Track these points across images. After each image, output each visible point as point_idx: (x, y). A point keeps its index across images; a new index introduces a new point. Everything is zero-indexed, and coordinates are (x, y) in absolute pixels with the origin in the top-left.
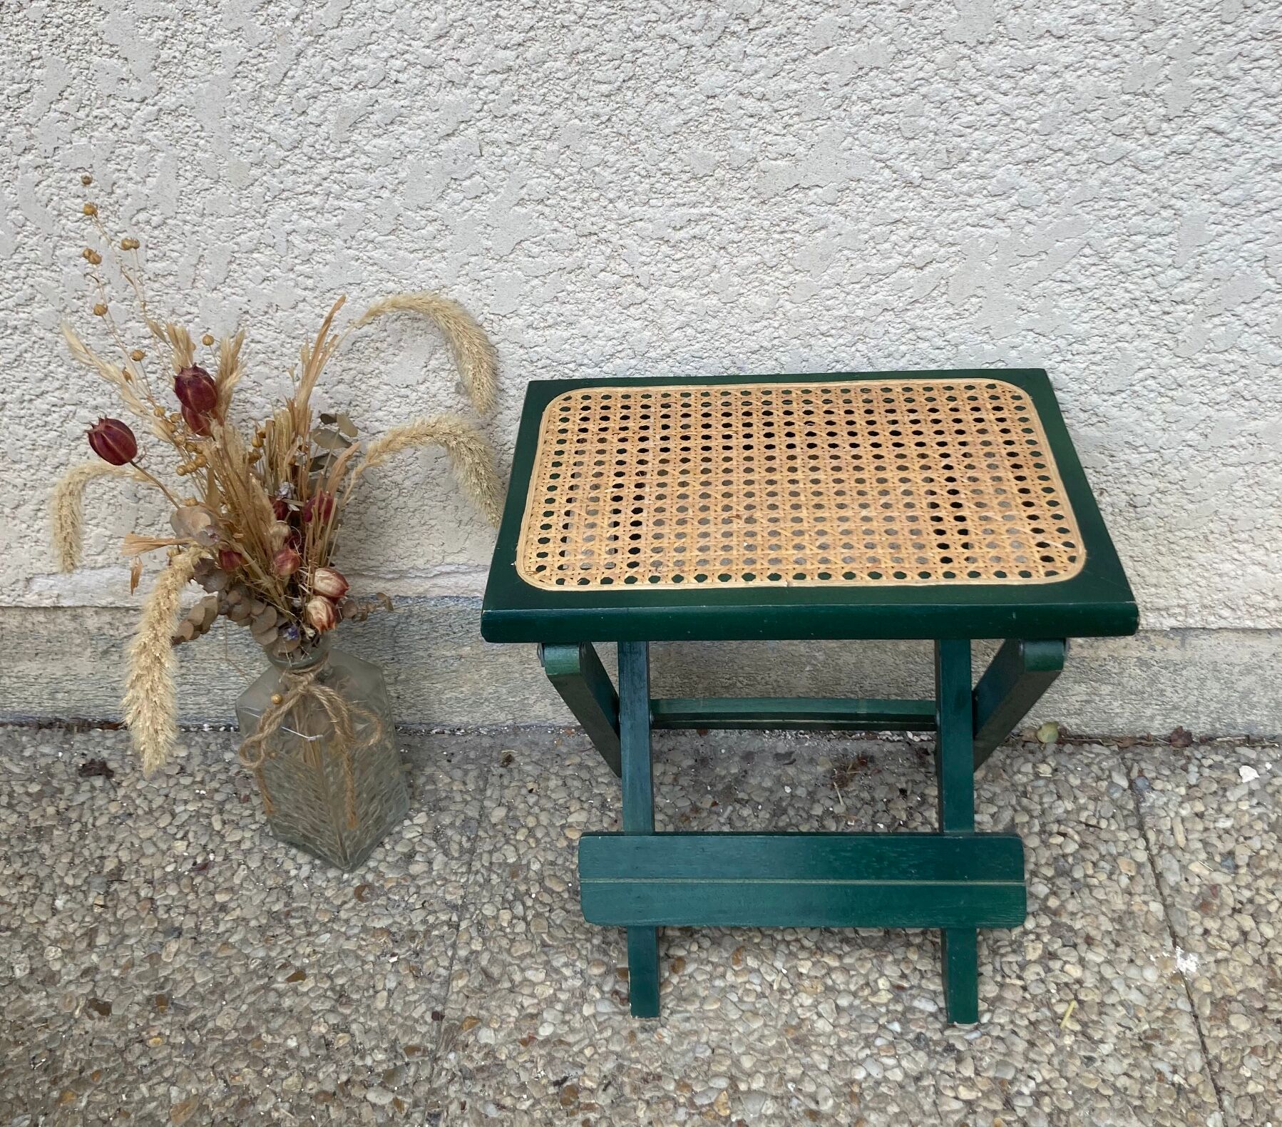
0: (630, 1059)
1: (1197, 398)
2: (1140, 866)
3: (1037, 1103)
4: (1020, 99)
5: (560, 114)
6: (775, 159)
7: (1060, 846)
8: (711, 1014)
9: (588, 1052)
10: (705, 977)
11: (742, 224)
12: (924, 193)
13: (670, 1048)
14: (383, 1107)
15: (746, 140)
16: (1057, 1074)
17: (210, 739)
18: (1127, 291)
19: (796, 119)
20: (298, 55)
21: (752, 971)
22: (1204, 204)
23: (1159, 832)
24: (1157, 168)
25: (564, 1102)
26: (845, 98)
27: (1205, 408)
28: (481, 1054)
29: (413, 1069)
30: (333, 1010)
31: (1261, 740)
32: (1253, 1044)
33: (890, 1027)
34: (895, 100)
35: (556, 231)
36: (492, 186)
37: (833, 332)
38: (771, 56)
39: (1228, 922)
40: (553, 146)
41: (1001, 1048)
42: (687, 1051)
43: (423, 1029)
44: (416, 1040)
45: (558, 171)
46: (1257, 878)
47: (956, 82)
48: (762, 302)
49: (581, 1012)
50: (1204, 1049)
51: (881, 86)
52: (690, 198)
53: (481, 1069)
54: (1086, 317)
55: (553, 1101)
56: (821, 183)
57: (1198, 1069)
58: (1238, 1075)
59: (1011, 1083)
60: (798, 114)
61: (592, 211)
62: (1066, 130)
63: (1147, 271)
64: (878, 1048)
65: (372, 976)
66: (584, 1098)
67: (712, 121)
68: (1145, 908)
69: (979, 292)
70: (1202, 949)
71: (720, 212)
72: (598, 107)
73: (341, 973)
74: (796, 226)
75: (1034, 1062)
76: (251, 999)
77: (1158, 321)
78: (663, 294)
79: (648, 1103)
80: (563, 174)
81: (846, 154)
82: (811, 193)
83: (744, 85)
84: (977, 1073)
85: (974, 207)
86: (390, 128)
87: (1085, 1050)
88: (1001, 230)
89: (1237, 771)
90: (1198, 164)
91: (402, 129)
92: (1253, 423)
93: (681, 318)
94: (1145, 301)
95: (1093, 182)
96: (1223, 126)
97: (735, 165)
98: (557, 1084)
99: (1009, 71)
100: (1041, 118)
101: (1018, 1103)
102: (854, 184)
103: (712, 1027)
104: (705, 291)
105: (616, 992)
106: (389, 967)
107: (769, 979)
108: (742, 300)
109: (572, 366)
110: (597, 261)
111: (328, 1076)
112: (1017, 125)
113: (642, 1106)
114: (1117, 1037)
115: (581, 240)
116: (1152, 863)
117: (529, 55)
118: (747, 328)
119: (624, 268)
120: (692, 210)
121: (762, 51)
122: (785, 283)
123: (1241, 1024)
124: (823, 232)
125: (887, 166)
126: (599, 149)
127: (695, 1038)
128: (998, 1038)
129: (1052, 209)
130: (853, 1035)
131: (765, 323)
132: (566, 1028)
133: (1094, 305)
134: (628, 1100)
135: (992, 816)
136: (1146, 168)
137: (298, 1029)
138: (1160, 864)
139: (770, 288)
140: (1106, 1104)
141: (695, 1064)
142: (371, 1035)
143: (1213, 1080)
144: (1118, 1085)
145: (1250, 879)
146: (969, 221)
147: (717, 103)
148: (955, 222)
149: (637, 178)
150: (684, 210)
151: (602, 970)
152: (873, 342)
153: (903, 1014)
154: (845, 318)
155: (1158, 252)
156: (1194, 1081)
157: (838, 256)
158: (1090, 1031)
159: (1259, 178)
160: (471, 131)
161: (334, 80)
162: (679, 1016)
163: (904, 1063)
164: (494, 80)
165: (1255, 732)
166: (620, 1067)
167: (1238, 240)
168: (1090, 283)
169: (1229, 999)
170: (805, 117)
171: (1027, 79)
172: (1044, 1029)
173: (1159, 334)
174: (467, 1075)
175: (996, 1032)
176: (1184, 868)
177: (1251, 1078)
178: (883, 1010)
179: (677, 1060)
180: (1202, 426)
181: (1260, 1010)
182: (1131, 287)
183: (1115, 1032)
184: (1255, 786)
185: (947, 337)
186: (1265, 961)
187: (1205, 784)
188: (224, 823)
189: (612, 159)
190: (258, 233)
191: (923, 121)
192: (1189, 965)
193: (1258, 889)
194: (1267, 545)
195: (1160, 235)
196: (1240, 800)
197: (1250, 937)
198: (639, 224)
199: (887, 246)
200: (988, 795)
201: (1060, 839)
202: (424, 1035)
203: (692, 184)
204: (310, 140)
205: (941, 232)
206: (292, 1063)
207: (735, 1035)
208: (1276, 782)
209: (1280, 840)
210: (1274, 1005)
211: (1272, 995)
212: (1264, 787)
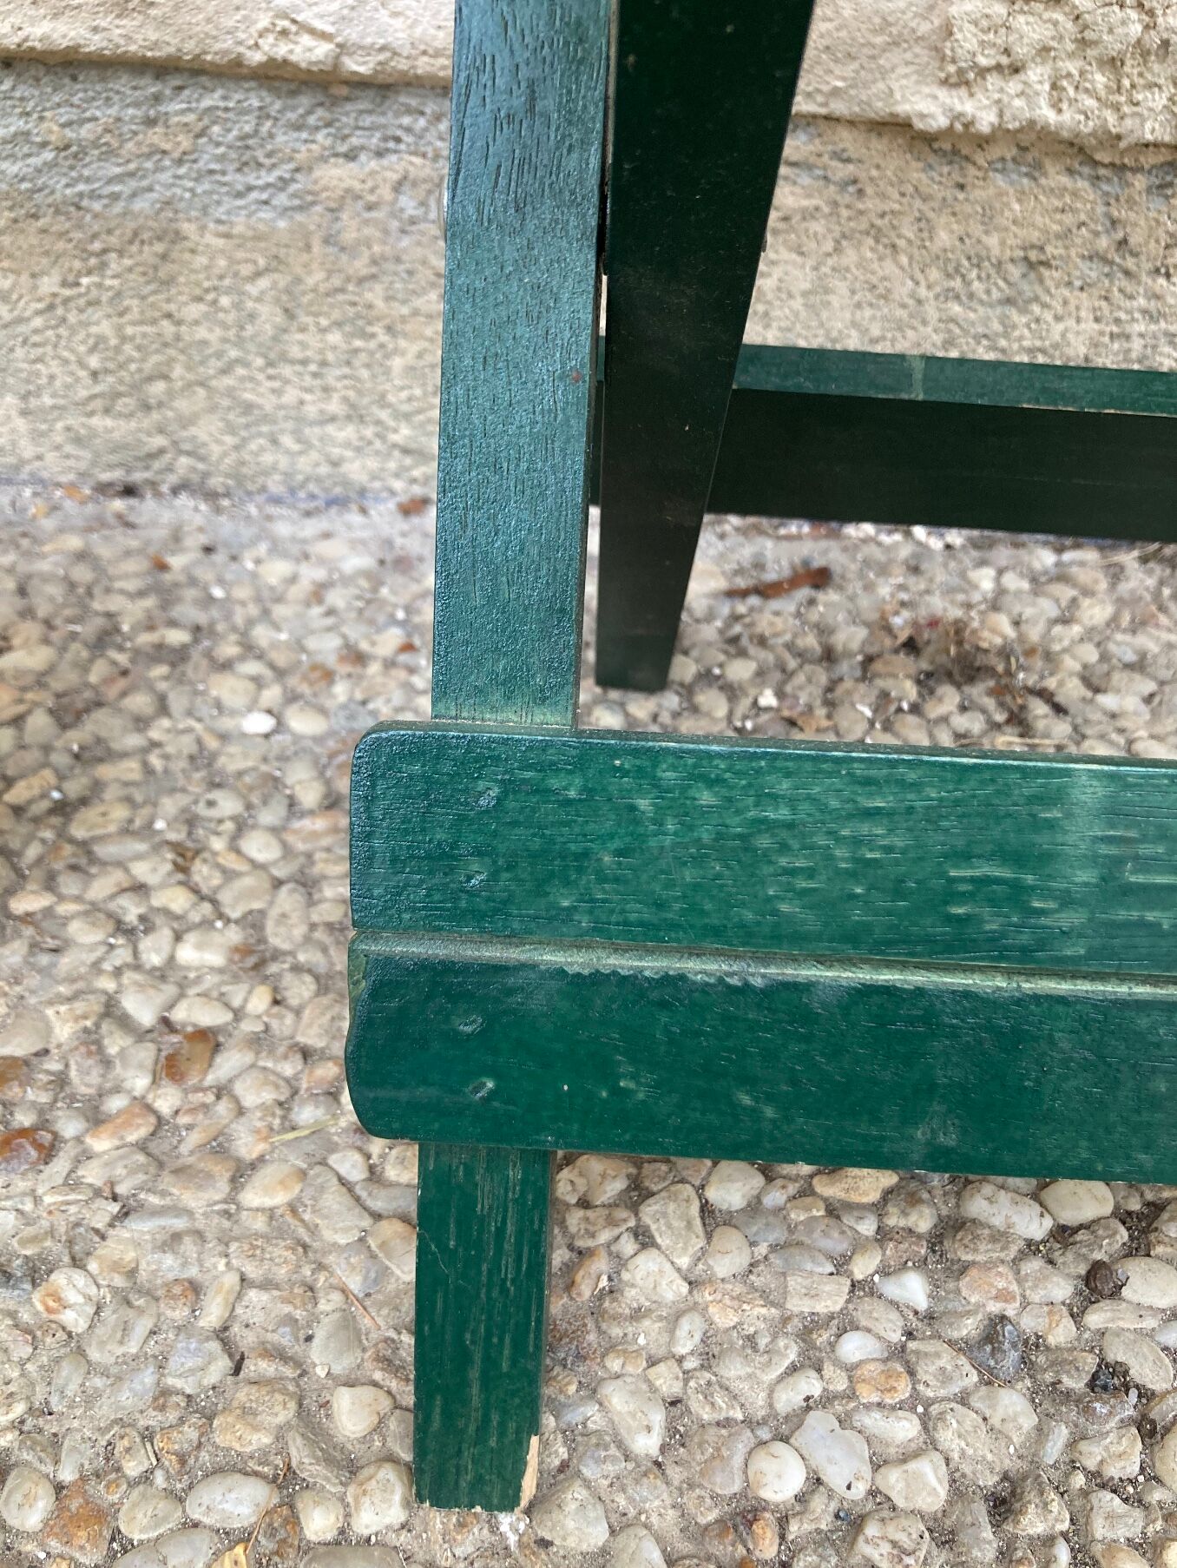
8: (259, 1224)
10: (268, 1096)
13: (75, 1346)
33: (891, 1288)
64: (851, 1369)
103: (252, 1271)
127: (179, 1313)
130: (757, 1315)
141: (153, 1419)
153: (936, 1240)
162: (140, 1227)
163: (947, 1437)
178: (867, 1227)
179: (90, 1399)
207: (329, 1303)
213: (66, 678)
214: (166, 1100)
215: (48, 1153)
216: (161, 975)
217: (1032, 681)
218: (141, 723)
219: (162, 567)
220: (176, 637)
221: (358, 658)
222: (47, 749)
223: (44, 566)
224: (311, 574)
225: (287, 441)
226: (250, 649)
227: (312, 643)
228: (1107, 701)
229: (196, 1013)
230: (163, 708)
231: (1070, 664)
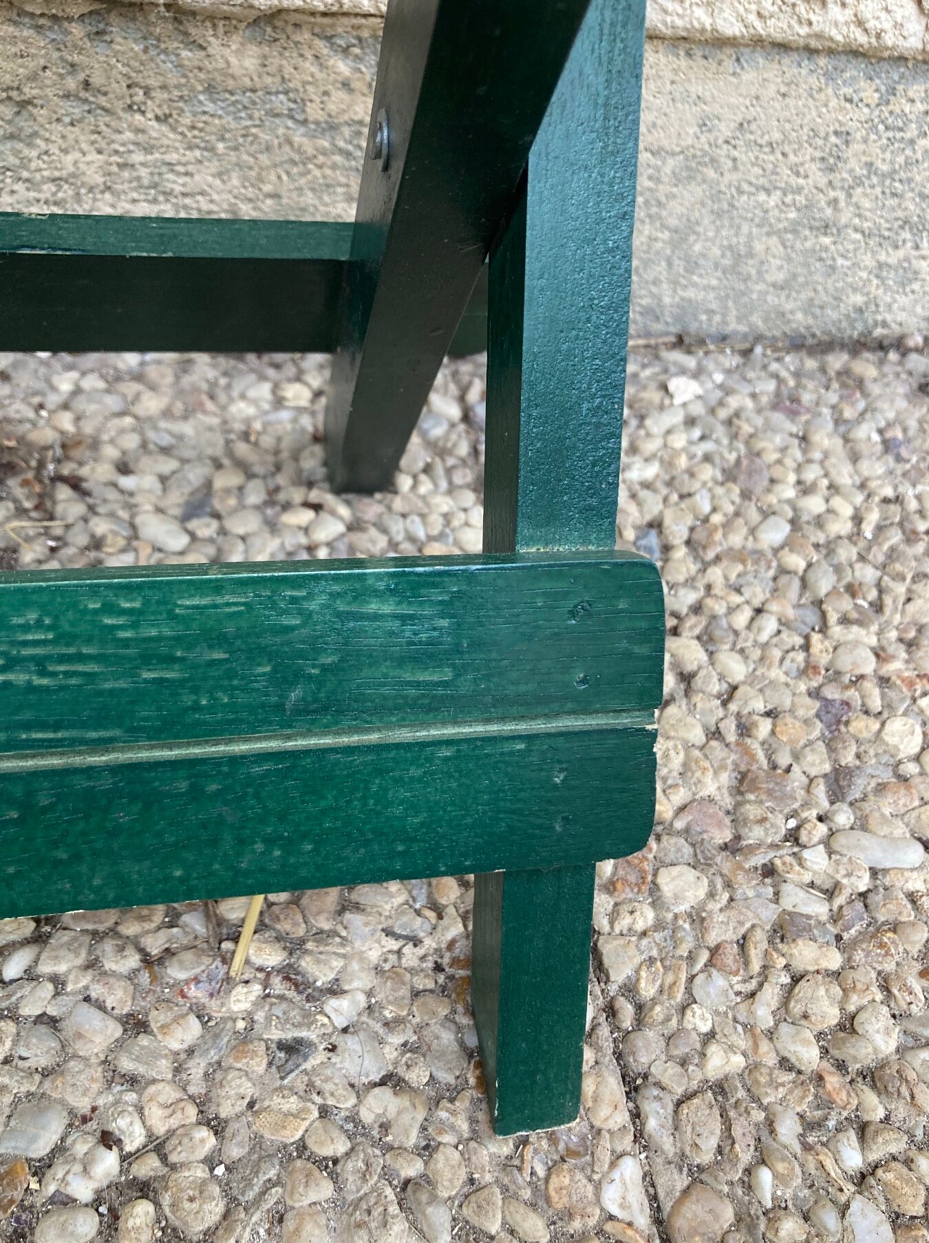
7: (306, 530)
16: (192, 1112)
31: (702, 342)
32: (713, 938)
41: (40, 1051)
46: (705, 567)
58: (680, 1030)
59: (41, 1169)
75: (133, 1081)
87: (285, 1022)
89: (664, 388)
114: (378, 970)
128: (43, 1019)
135: (163, 479)
140: (324, 1190)
143: (619, 1056)
144: (367, 1116)
145: (693, 568)
158: (306, 964)
165: (693, 327)
172: (182, 975)
175: (36, 1001)
177: (710, 1036)
181: (725, 847)
183: (374, 955)
184: (698, 409)
186: (730, 730)
193: (709, 587)
196: (669, 432)
197: (698, 682)
200: (166, 440)
201: (307, 516)
208: (734, 402)
209: (746, 495)
210: (754, 835)
211: (752, 811)
212: (712, 411)
217: (66, 470)
228: (127, 482)
231: (110, 452)
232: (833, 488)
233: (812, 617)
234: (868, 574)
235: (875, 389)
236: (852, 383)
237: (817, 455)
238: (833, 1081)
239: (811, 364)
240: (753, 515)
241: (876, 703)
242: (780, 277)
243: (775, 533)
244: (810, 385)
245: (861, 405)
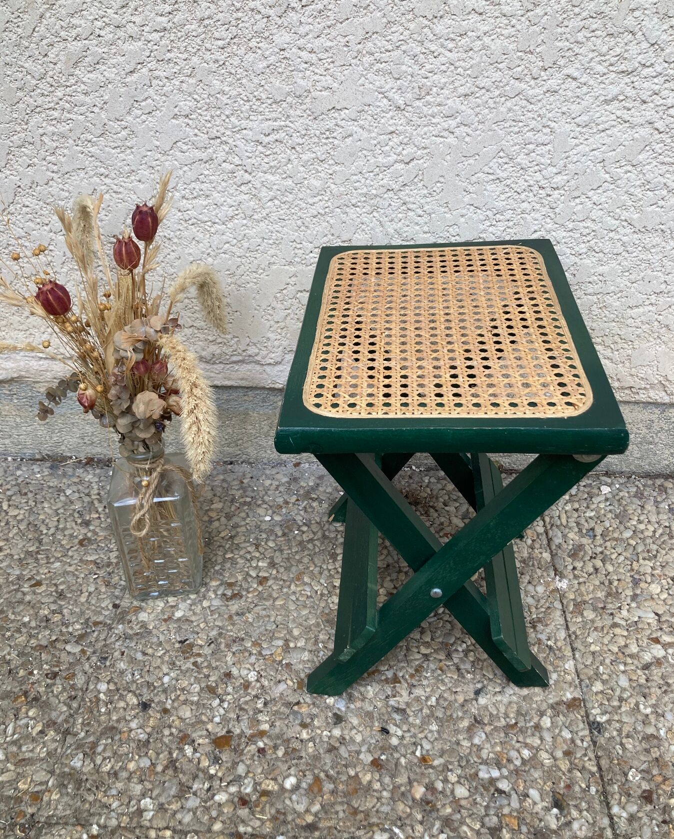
0: (227, 631)
1: (568, 251)
2: (538, 535)
3: (466, 655)
4: (459, 54)
5: (195, 59)
6: (321, 91)
8: (279, 607)
9: (202, 626)
10: (278, 587)
11: (304, 132)
12: (407, 114)
13: (251, 624)
14: (74, 654)
15: (304, 78)
17: (10, 464)
18: (526, 181)
19: (332, 65)
20: (41, 17)
21: (306, 584)
22: (567, 125)
23: (551, 518)
24: (539, 101)
25: (183, 652)
26: (359, 52)
27: (573, 258)
28: (138, 626)
29: (96, 633)
30: (55, 602)
31: (614, 474)
32: (595, 625)
34: (388, 54)
35: (196, 135)
36: (158, 106)
37: (359, 204)
38: (316, 24)
39: (587, 562)
40: (192, 81)
41: (449, 626)
42: (261, 626)
43: (107, 613)
44: (101, 618)
45: (196, 96)
46: (606, 541)
47: (422, 43)
48: (317, 183)
49: (201, 604)
50: (567, 628)
51: (379, 44)
52: (274, 115)
53: (137, 634)
54: (503, 197)
55: (177, 651)
56: (348, 107)
57: (562, 638)
58: (586, 641)
59: (452, 645)
60: (333, 62)
61: (217, 123)
62: (486, 75)
63: (536, 168)
65: (81, 585)
66: (195, 650)
67: (283, 66)
68: (540, 556)
69: (442, 180)
70: (571, 577)
71: (291, 125)
72: (218, 55)
73: (61, 583)
74: (335, 134)
75: (466, 634)
76: (6, 596)
77: (544, 201)
78: (260, 177)
79: (234, 653)
80: (199, 98)
81: (361, 88)
82: (342, 113)
83: (301, 42)
84: (432, 639)
85: (436, 124)
86: (97, 67)
88: (451, 140)
89: (600, 488)
90: (562, 99)
91: (104, 68)
92: (601, 268)
93: (271, 193)
94: (535, 188)
95: (503, 109)
96: (575, 74)
97: (298, 94)
98: (180, 642)
99: (452, 36)
100: (471, 67)
101: (455, 655)
102: (366, 108)
103: (278, 613)
104: (284, 176)
105: (224, 595)
106: (92, 580)
107: (316, 588)
108: (306, 182)
109: (209, 223)
110: (221, 155)
111: (44, 636)
112: (458, 72)
113: (230, 654)
115: (211, 142)
116: (546, 533)
117: (175, 20)
118: (311, 201)
119: (237, 161)
120: (275, 123)
121: (310, 20)
122: (330, 172)
123: (589, 614)
124: (351, 138)
125: (386, 97)
126: (219, 83)
127: (267, 619)
129: (480, 127)
131: (320, 197)
132: (191, 613)
133: (507, 189)
134: (222, 652)
136: (533, 101)
137: (31, 612)
138: (550, 533)
139: (322, 175)
141: (265, 633)
142: (74, 616)
143: (571, 644)
145: (602, 542)
146: (434, 133)
147: (286, 54)
148: (425, 134)
149: (242, 102)
150: (270, 123)
151: (218, 583)
152: (382, 211)
154: (365, 195)
155: (542, 155)
156: (559, 644)
157: (360, 154)
159: (598, 109)
160: (144, 70)
161: (63, 34)
162: (260, 607)
164: (156, 36)
165: (611, 468)
166: (220, 634)
167: (587, 149)
168: (504, 175)
169: (585, 602)
170: (337, 64)
171: (463, 41)
173: (545, 209)
174: (127, 637)
175: (445, 617)
176: (565, 536)
177: (593, 643)
179: (255, 630)
180: (572, 268)
181: (602, 608)
182: (528, 178)
184: (609, 496)
185: (425, 209)
186: (607, 583)
187: (580, 494)
188: (9, 506)
189: (227, 89)
190: (23, 135)
191: (404, 68)
192: (563, 585)
193: (606, 547)
194: (612, 346)
195: (542, 144)
196: (600, 502)
197: (600, 571)
198: (244, 131)
199: (387, 148)
200: (455, 498)
202: (106, 616)
203: (274, 106)
204: (51, 73)
205: (418, 140)
206: (24, 630)
207: (291, 617)
208: (621, 494)
209: (620, 523)
210: (609, 606)
211: (609, 600)
212: (614, 497)
213: (227, 510)
214: (260, 589)
215: (241, 597)
216: (256, 567)
217: (431, 504)
218: (244, 519)
219: (242, 483)
220: (248, 500)
221: (287, 503)
222: (226, 525)
223: (216, 483)
224: (276, 483)
225: (269, 452)
226: (264, 502)
227: (277, 500)
228: (447, 508)
229: (262, 574)
230: (248, 516)
231: (441, 500)
232: (649, 522)
233: (635, 558)
234: (655, 547)
235: (670, 492)
236: (663, 489)
237: (646, 512)
238: (620, 654)
239: (650, 482)
240: (622, 528)
241: (649, 580)
242: (638, 456)
243: (628, 534)
244: (648, 489)
245: (664, 497)
